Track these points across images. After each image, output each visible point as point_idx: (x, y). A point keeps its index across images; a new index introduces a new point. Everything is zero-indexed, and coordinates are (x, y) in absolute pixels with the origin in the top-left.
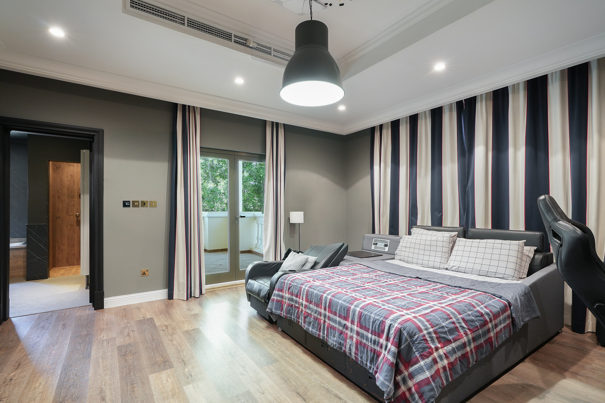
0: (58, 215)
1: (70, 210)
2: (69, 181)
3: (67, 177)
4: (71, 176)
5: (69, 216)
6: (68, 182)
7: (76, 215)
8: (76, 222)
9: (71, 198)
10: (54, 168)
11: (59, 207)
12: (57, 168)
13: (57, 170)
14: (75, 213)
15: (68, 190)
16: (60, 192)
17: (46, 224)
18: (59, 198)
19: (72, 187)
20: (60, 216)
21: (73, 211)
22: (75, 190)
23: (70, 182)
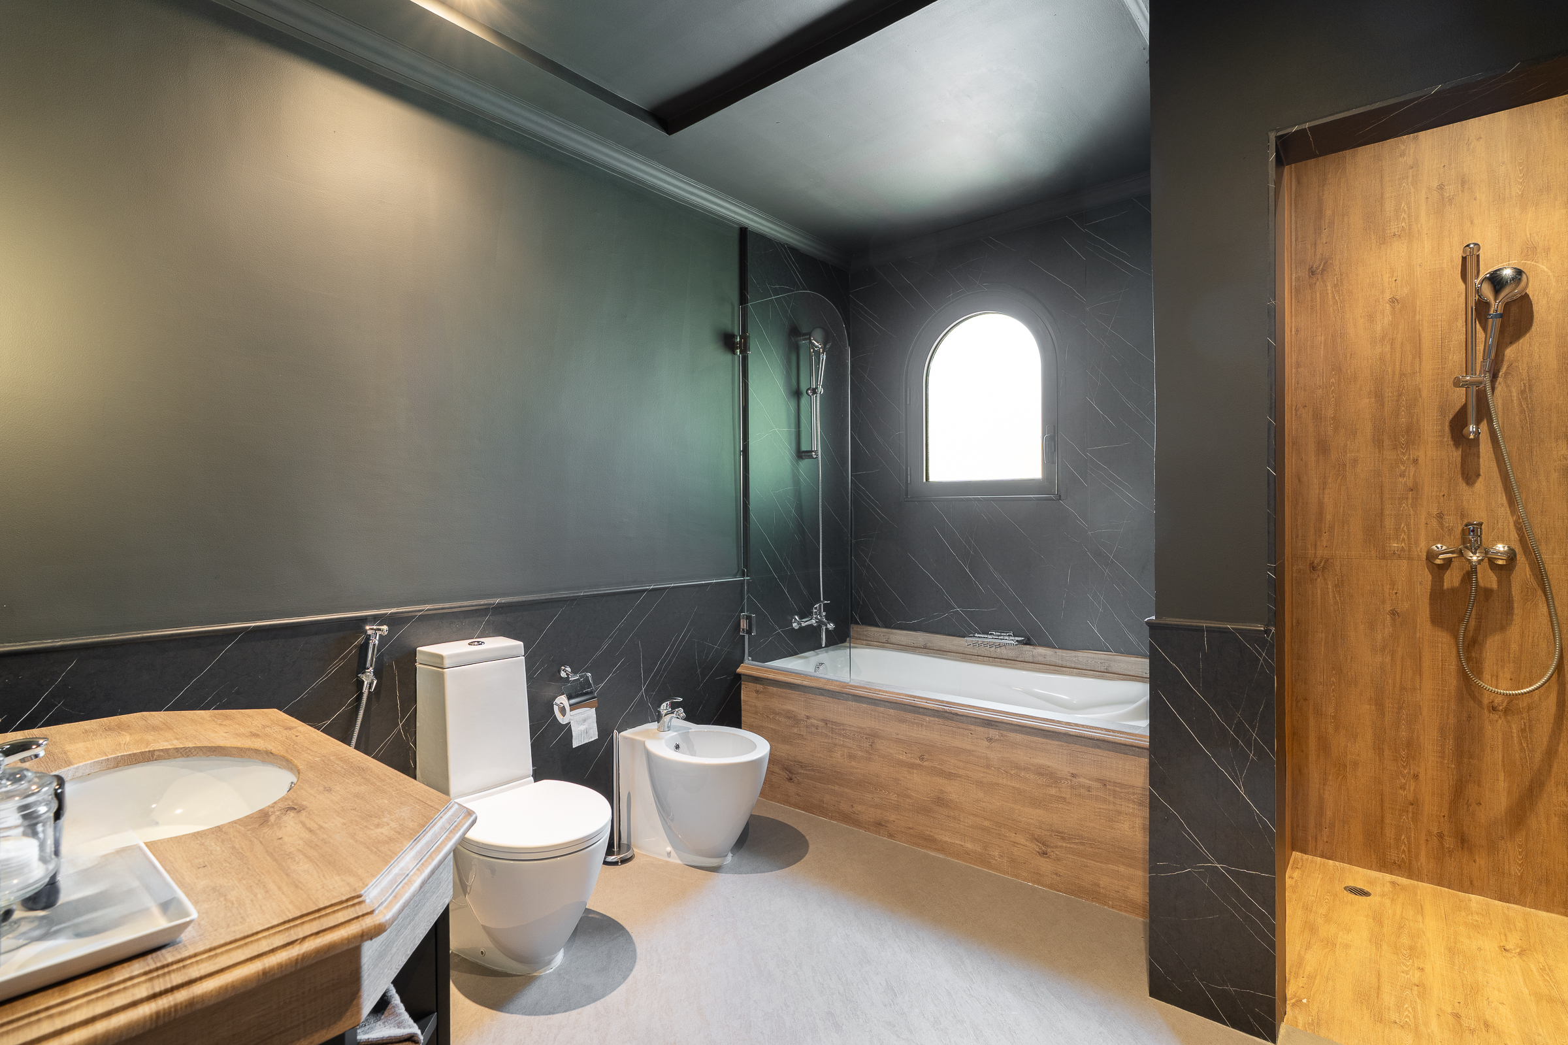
0: (1320, 552)
1: (1389, 523)
2: (1383, 338)
3: (1371, 318)
4: (1398, 306)
5: (1384, 558)
6: (1378, 350)
7: (1431, 556)
8: (1426, 600)
9: (1395, 448)
10: (1298, 279)
11: (1321, 504)
12: (1312, 272)
13: (1312, 286)
14: (1423, 544)
15: (1379, 396)
16: (1330, 413)
17: (1267, 632)
18: (1323, 448)
19: (1402, 375)
20: (1327, 560)
21: (1408, 525)
22: (1425, 393)
23: (1387, 349)
